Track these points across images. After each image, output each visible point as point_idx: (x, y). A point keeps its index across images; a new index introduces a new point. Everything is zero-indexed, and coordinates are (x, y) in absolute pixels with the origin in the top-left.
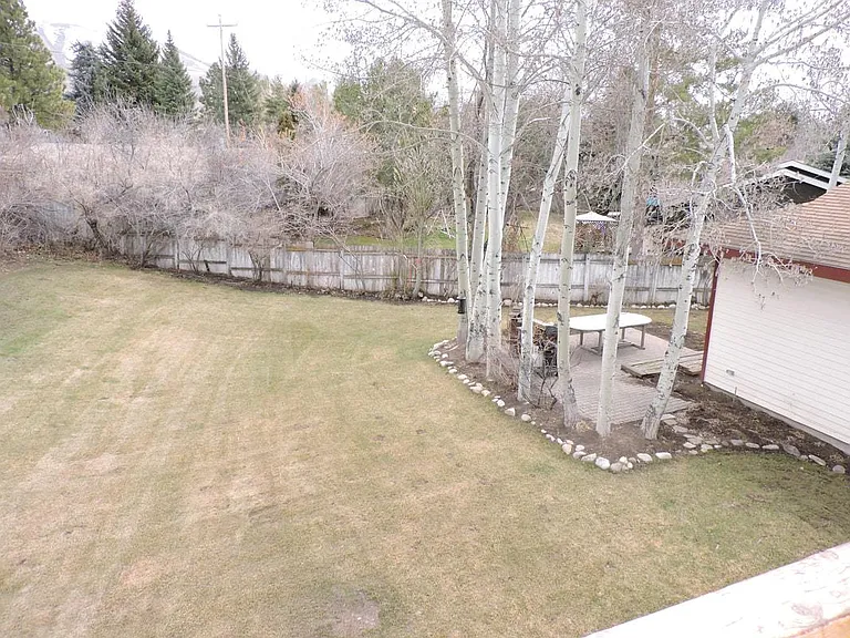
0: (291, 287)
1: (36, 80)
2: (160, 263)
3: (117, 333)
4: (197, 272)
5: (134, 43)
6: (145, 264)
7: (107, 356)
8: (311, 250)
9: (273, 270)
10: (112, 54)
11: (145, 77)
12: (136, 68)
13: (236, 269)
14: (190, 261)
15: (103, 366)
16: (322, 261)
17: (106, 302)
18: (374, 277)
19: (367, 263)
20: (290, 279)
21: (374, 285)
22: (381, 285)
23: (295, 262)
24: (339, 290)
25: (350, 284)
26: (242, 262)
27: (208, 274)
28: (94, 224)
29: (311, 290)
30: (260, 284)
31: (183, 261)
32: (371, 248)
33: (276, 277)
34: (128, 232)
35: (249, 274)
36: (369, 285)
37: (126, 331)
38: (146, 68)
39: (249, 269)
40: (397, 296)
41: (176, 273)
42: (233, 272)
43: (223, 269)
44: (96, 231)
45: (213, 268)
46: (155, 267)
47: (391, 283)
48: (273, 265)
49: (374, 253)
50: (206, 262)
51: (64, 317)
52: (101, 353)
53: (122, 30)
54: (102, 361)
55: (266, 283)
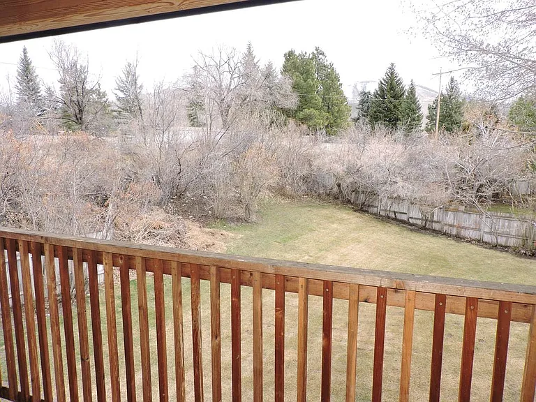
0: (445, 234)
1: (337, 112)
2: (371, 210)
3: (332, 242)
4: (389, 217)
5: (392, 88)
6: (362, 209)
7: (323, 252)
8: (462, 211)
9: (435, 222)
10: (379, 96)
11: (395, 107)
12: (391, 102)
13: (412, 218)
14: (386, 210)
15: (319, 257)
16: (469, 220)
17: (335, 226)
18: (508, 235)
19: (503, 226)
20: (446, 229)
21: (506, 242)
22: (512, 242)
23: (450, 218)
24: (479, 241)
25: (487, 238)
26: (415, 214)
27: (395, 219)
28: (339, 185)
29: (458, 238)
30: (424, 228)
31: (383, 210)
32: (508, 215)
33: (436, 226)
34: (356, 191)
35: (419, 222)
36: (502, 241)
37: (337, 242)
38: (396, 102)
39: (420, 219)
40: (523, 251)
41: (378, 216)
42: (410, 220)
43: (404, 217)
44: (340, 189)
45: (398, 216)
46: (367, 212)
47: (520, 242)
48: (435, 219)
49: (510, 219)
50: (395, 213)
51: (312, 230)
52: (321, 250)
53: (387, 82)
54: (319, 254)
55: (428, 229)
